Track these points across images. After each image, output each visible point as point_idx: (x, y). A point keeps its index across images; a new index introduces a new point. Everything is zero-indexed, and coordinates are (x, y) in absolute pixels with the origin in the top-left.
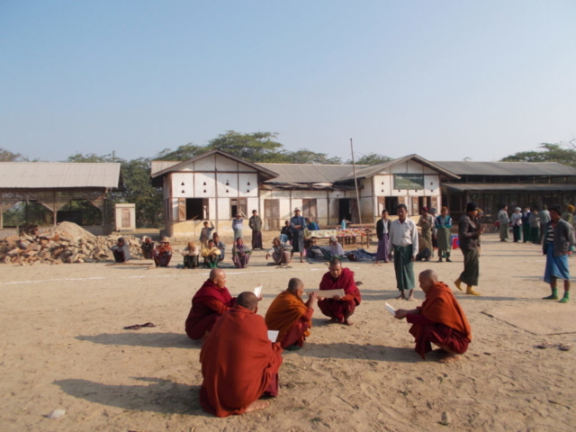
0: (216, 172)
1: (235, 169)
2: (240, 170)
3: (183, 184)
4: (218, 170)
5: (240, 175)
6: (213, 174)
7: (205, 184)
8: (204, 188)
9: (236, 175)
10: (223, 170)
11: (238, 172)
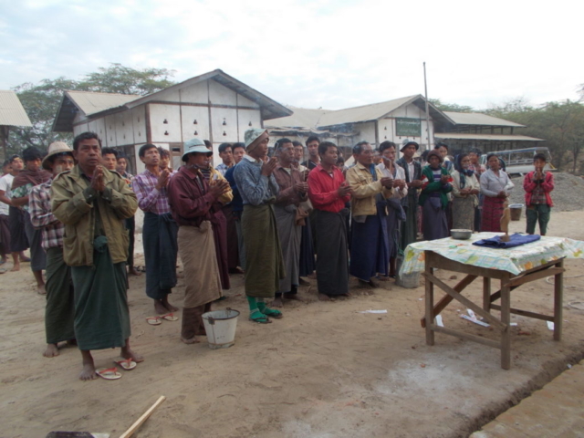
0: (209, 105)
1: (233, 104)
2: (240, 104)
3: (165, 122)
4: (213, 102)
5: (239, 111)
6: (207, 108)
7: (195, 123)
8: (195, 128)
9: (235, 111)
10: (219, 103)
11: (238, 108)
